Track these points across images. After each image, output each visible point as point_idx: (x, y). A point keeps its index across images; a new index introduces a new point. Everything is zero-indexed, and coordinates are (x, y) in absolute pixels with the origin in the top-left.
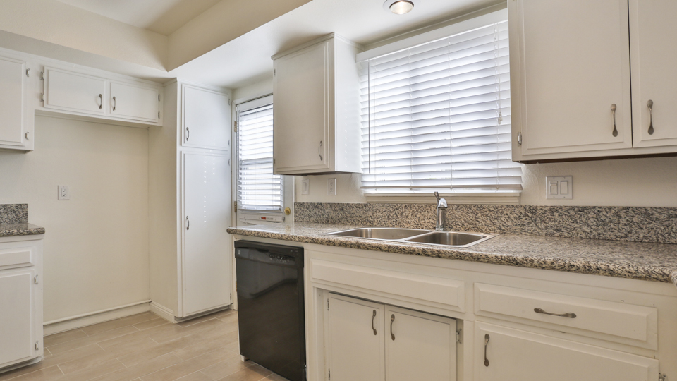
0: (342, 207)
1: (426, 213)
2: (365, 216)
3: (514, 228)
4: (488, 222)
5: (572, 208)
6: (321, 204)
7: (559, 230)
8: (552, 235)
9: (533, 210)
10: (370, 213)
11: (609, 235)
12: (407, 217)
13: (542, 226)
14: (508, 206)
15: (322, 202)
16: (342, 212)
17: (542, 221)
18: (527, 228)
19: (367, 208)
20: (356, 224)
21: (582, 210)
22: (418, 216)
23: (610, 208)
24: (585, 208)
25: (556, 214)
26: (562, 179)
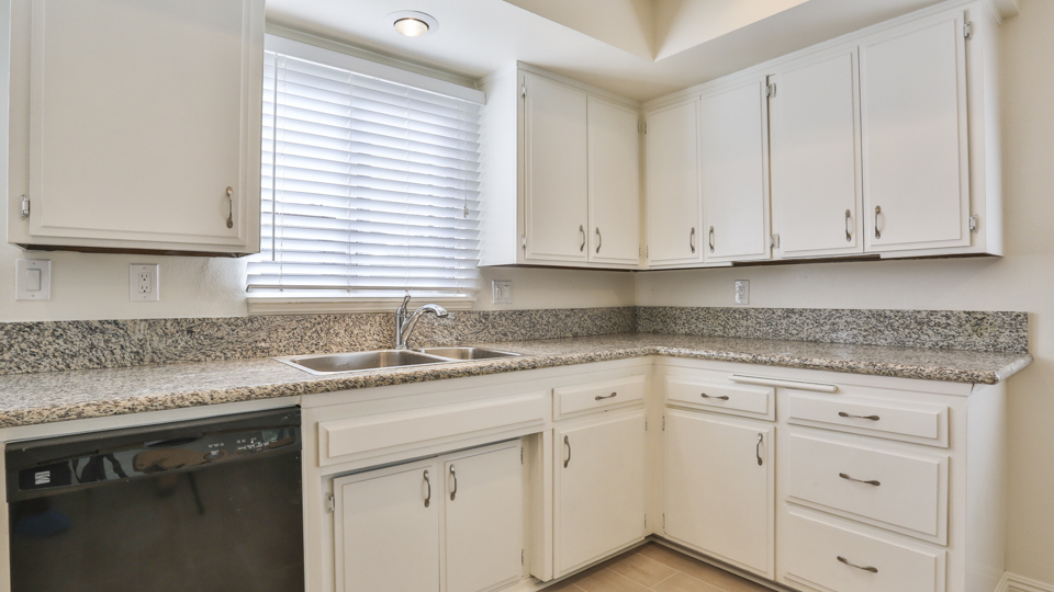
0: (189, 328)
1: (368, 327)
2: (250, 340)
3: (470, 336)
4: (446, 332)
5: (514, 312)
6: (116, 323)
7: (505, 335)
8: (500, 341)
9: (486, 315)
10: (263, 335)
11: (537, 335)
12: (337, 335)
13: (493, 332)
14: (465, 312)
15: (120, 317)
16: (187, 337)
17: (494, 327)
18: (481, 335)
19: (256, 325)
20: (226, 359)
21: (521, 313)
22: (355, 332)
23: (537, 311)
24: (523, 311)
25: (504, 319)
26: (505, 283)
